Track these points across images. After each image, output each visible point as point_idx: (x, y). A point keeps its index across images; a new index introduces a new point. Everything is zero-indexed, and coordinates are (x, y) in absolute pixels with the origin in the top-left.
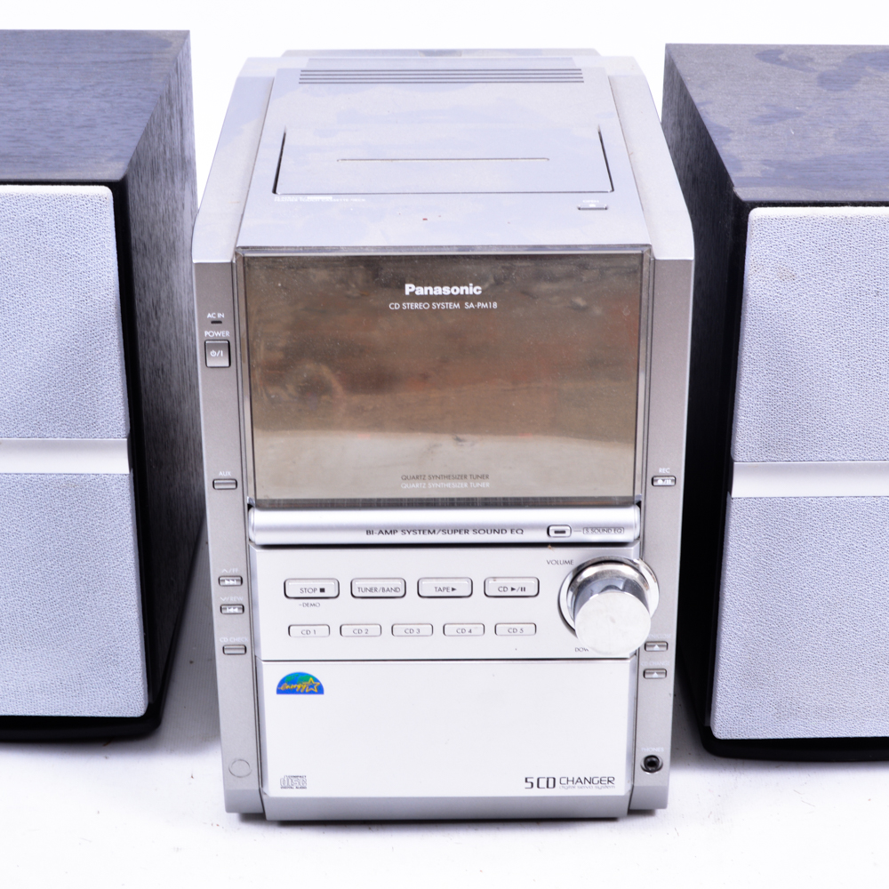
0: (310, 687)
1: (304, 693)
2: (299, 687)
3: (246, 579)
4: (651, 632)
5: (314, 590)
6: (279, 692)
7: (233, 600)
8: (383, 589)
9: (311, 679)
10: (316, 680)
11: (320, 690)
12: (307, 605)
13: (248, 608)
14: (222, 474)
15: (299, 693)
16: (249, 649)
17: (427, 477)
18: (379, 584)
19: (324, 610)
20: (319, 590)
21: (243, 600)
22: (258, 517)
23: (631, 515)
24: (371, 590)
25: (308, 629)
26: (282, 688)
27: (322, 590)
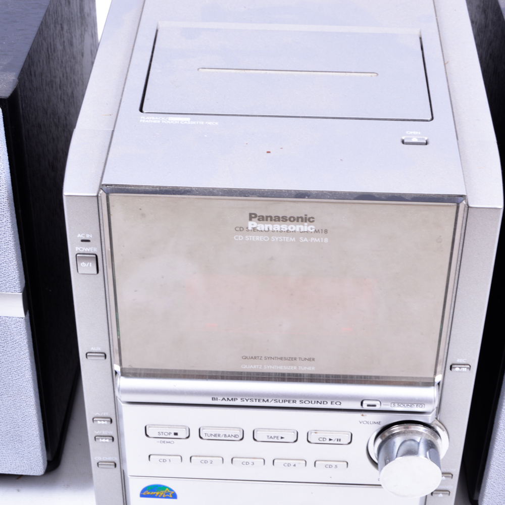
0: (166, 494)
1: (162, 497)
2: (158, 493)
3: (114, 419)
4: (440, 485)
5: (170, 434)
6: (142, 496)
7: (105, 433)
8: (225, 435)
9: (167, 489)
10: (171, 490)
11: (174, 496)
12: (164, 442)
13: (117, 438)
14: (93, 349)
15: (158, 497)
16: (119, 464)
17: (263, 358)
18: (222, 432)
19: (178, 446)
20: (173, 434)
21: (113, 433)
22: (123, 382)
23: (431, 393)
24: (215, 435)
25: (164, 458)
26: (144, 494)
27: (176, 434)
